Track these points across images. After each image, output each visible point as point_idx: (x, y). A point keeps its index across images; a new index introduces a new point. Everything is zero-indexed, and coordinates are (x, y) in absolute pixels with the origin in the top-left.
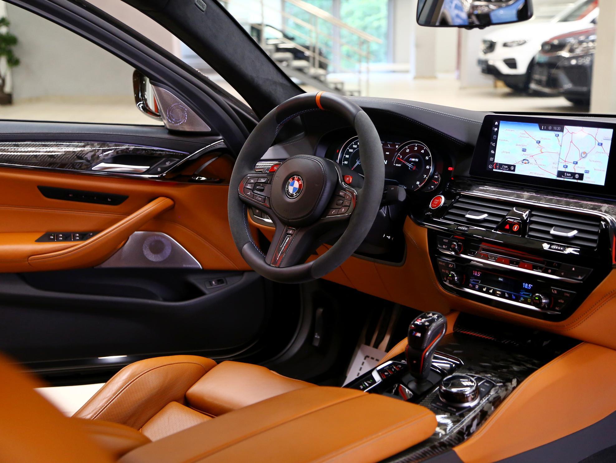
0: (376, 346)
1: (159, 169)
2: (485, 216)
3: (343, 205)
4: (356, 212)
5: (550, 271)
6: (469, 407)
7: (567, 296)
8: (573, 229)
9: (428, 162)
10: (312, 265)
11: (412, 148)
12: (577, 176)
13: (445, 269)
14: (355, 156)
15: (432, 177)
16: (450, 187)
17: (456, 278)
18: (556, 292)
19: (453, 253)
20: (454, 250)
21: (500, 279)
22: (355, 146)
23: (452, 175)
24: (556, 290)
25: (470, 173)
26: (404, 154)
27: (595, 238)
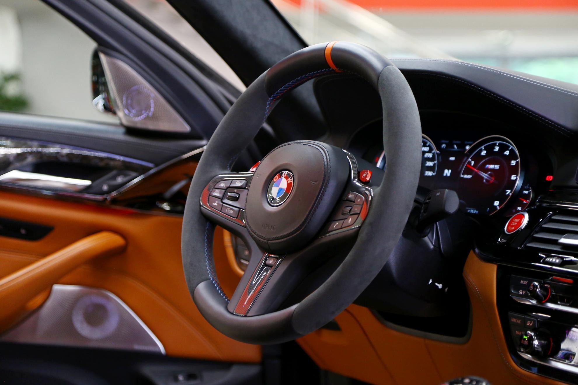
1: (105, 188)
3: (351, 213)
4: (368, 222)
9: (514, 170)
10: (296, 309)
11: (490, 149)
13: (521, 330)
15: (519, 193)
17: (536, 343)
19: (534, 302)
20: (534, 296)
23: (551, 186)
25: (577, 180)
26: (478, 158)
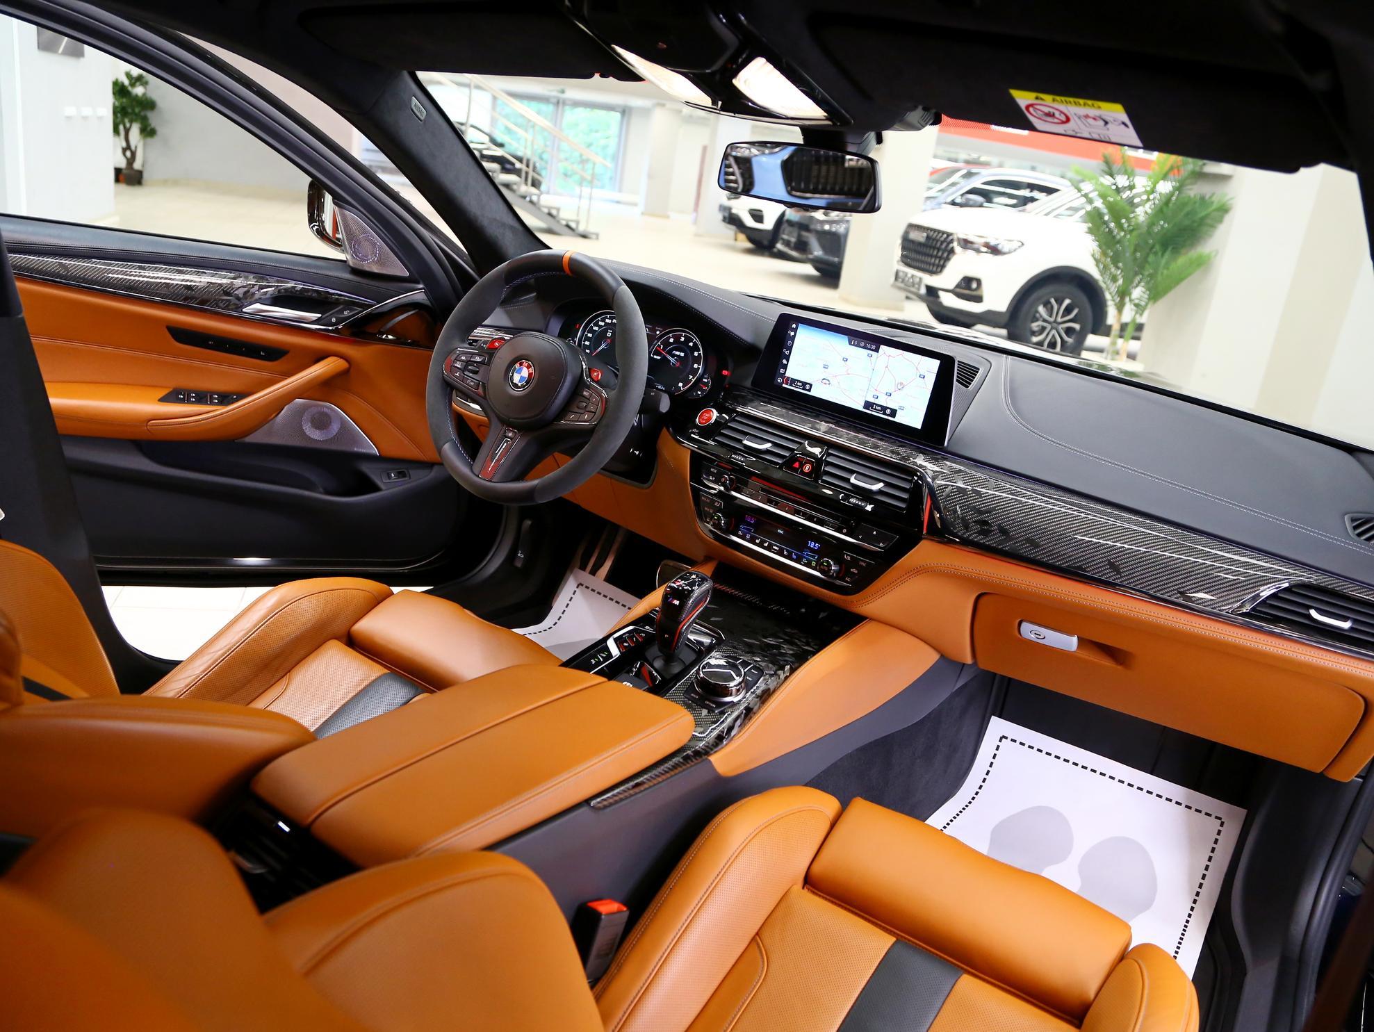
0: (593, 572)
1: (334, 320)
2: (768, 446)
3: (587, 410)
4: (604, 422)
5: (845, 531)
6: (732, 702)
7: (862, 566)
8: (880, 481)
9: (697, 360)
10: (537, 484)
11: (677, 338)
12: (888, 412)
13: (709, 507)
14: (600, 337)
15: (699, 380)
16: (725, 399)
17: (723, 522)
18: (849, 558)
19: (722, 488)
20: (723, 484)
21: (779, 531)
22: (601, 324)
23: (727, 382)
24: (849, 555)
25: (753, 383)
26: (666, 343)
27: (905, 496)
